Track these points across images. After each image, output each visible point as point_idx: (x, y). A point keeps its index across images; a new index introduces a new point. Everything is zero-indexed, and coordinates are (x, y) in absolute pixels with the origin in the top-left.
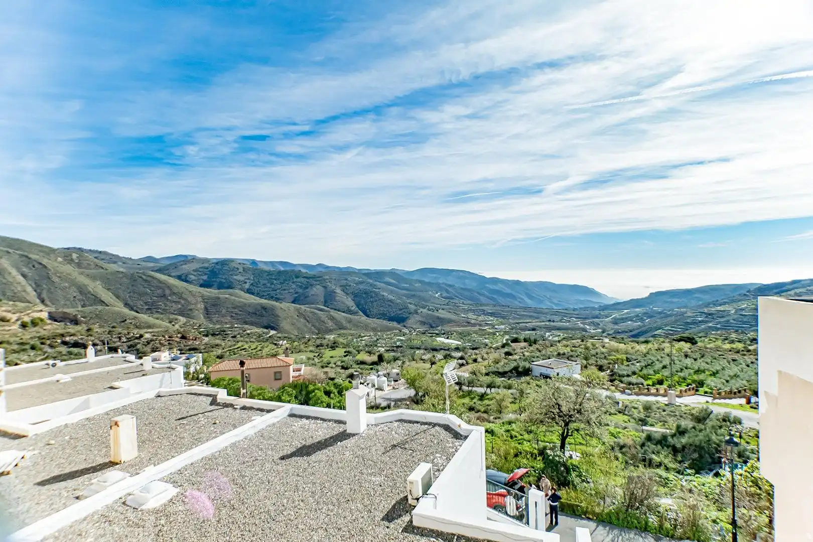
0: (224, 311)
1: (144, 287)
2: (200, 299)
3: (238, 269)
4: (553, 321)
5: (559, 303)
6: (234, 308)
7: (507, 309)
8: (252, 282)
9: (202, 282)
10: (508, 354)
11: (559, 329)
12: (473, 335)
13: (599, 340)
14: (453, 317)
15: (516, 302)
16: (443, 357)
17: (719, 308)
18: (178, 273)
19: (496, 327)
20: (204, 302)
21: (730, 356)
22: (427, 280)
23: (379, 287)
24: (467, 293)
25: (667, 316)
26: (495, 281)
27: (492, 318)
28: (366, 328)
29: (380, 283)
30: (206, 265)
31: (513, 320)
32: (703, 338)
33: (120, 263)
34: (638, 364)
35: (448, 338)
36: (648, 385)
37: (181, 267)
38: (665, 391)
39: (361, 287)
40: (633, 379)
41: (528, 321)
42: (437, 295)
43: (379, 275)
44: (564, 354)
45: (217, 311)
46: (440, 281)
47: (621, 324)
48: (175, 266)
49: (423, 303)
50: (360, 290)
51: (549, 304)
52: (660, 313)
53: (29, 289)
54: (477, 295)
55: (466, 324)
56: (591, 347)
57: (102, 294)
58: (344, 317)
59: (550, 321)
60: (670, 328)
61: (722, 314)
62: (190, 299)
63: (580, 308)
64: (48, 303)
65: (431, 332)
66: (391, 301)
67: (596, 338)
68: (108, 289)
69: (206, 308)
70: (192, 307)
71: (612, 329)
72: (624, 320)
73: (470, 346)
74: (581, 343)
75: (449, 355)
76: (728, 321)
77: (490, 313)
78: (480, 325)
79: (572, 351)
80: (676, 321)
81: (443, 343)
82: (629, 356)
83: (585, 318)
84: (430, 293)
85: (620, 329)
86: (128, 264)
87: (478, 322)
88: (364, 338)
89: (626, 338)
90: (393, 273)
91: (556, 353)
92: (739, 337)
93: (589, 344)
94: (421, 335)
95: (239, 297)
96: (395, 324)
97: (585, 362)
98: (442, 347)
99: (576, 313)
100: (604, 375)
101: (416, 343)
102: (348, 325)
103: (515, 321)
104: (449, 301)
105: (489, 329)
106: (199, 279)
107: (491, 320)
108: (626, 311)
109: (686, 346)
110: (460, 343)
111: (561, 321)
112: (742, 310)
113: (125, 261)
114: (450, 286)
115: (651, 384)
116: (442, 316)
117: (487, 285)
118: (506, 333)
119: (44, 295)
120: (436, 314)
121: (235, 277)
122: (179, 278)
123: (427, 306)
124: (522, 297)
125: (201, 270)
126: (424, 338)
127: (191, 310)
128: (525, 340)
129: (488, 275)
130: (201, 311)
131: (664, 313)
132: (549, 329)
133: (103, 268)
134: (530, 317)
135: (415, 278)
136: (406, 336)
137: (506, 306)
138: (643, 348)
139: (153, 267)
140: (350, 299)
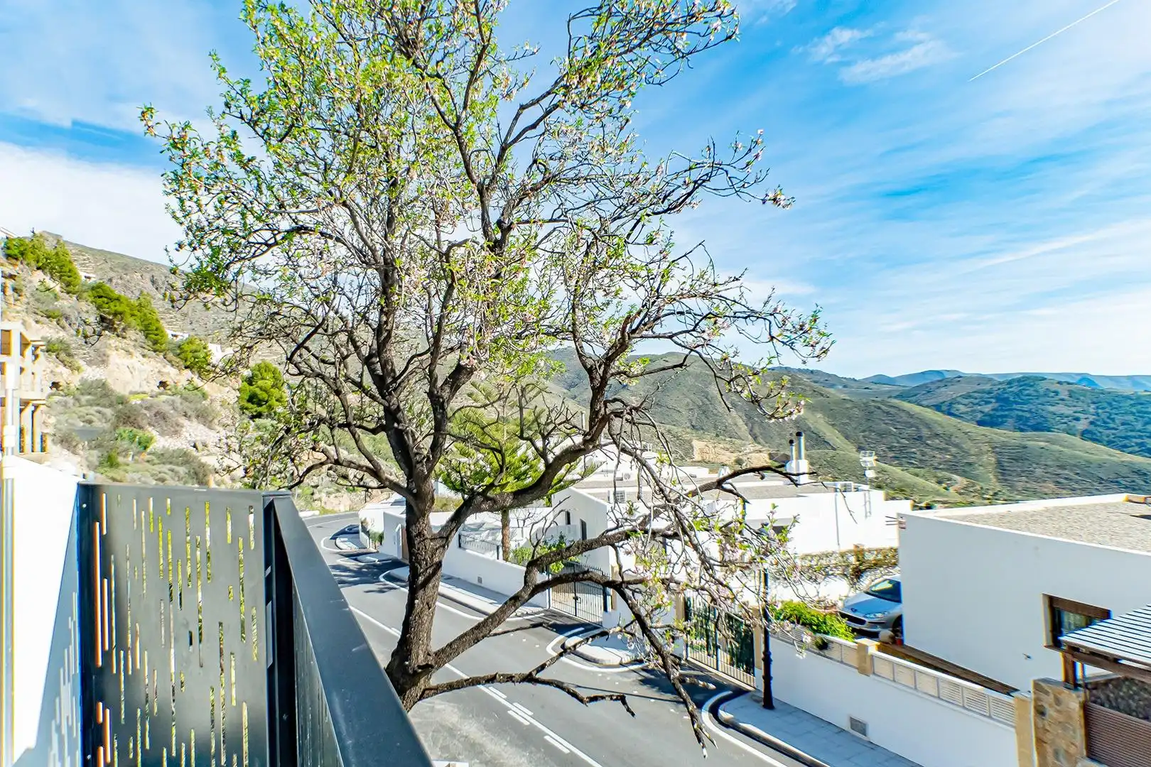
0: (1039, 472)
1: (886, 424)
2: (986, 448)
3: (1056, 393)
6: (1062, 467)
8: (1092, 418)
9: (979, 416)
18: (933, 401)
20: (997, 453)
30: (987, 387)
33: (840, 387)
37: (938, 391)
45: (1023, 472)
48: (927, 389)
53: (740, 422)
57: (825, 431)
62: (967, 445)
64: (761, 441)
68: (833, 425)
69: (999, 463)
70: (972, 459)
86: (852, 387)
95: (1072, 447)
106: (973, 411)
113: (846, 383)
119: (757, 430)
121: (1051, 409)
122: (938, 408)
125: (976, 395)
127: (970, 464)
130: (990, 468)
133: (822, 395)
139: (890, 391)
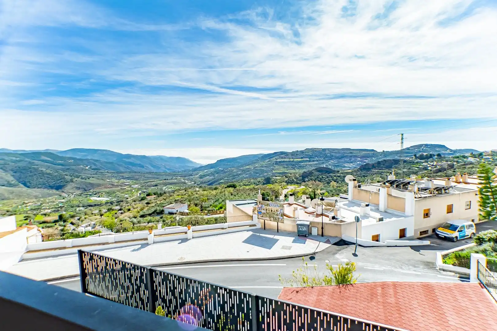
4: (167, 180)
5: (170, 168)
7: (140, 174)
10: (148, 203)
11: (171, 184)
12: (117, 193)
13: (194, 189)
14: (101, 182)
15: (143, 169)
16: (107, 211)
17: (247, 167)
19: (132, 186)
21: (248, 192)
22: (78, 157)
23: (37, 164)
24: (109, 165)
25: (225, 172)
26: (129, 156)
27: (129, 181)
28: (29, 196)
29: (37, 161)
31: (143, 180)
32: (240, 183)
34: (212, 201)
35: (99, 197)
36: (217, 210)
38: (223, 212)
39: (20, 164)
40: (210, 208)
41: (152, 180)
42: (87, 168)
43: (36, 155)
44: (178, 200)
46: (89, 158)
47: (204, 178)
49: (77, 174)
50: (19, 168)
51: (164, 169)
52: (222, 171)
54: (118, 166)
55: (111, 186)
56: (191, 195)
58: (5, 190)
59: (165, 179)
60: (227, 179)
61: (248, 170)
63: (182, 171)
65: (86, 194)
66: (49, 174)
67: (192, 188)
71: (199, 181)
72: (205, 176)
73: (116, 200)
74: (185, 192)
75: (111, 209)
76: (251, 173)
77: (127, 177)
78: (121, 186)
79: (182, 198)
80: (229, 175)
81: (96, 200)
82: (208, 197)
83: (185, 176)
84: (82, 166)
85: (203, 181)
87: (119, 183)
88: (28, 205)
89: (207, 186)
90: (48, 153)
91: (174, 200)
92: (254, 181)
93: (190, 193)
94: (78, 197)
96: (54, 191)
97: (189, 203)
98: (96, 203)
99: (180, 174)
100: (198, 208)
101: (76, 203)
102: (11, 196)
103: (144, 182)
104: (97, 172)
105: (128, 188)
107: (128, 182)
108: (206, 171)
109: (231, 189)
110: (109, 199)
111: (172, 179)
112: (256, 167)
114: (97, 161)
115: (218, 209)
116: (92, 182)
117: (124, 159)
118: (139, 189)
120: (88, 181)
123: (80, 176)
124: (147, 166)
126: (81, 199)
128: (155, 194)
129: (124, 153)
131: (224, 171)
132: (165, 184)
134: (154, 178)
135: (68, 156)
136: (66, 199)
137: (138, 172)
138: (214, 192)
140: (9, 175)
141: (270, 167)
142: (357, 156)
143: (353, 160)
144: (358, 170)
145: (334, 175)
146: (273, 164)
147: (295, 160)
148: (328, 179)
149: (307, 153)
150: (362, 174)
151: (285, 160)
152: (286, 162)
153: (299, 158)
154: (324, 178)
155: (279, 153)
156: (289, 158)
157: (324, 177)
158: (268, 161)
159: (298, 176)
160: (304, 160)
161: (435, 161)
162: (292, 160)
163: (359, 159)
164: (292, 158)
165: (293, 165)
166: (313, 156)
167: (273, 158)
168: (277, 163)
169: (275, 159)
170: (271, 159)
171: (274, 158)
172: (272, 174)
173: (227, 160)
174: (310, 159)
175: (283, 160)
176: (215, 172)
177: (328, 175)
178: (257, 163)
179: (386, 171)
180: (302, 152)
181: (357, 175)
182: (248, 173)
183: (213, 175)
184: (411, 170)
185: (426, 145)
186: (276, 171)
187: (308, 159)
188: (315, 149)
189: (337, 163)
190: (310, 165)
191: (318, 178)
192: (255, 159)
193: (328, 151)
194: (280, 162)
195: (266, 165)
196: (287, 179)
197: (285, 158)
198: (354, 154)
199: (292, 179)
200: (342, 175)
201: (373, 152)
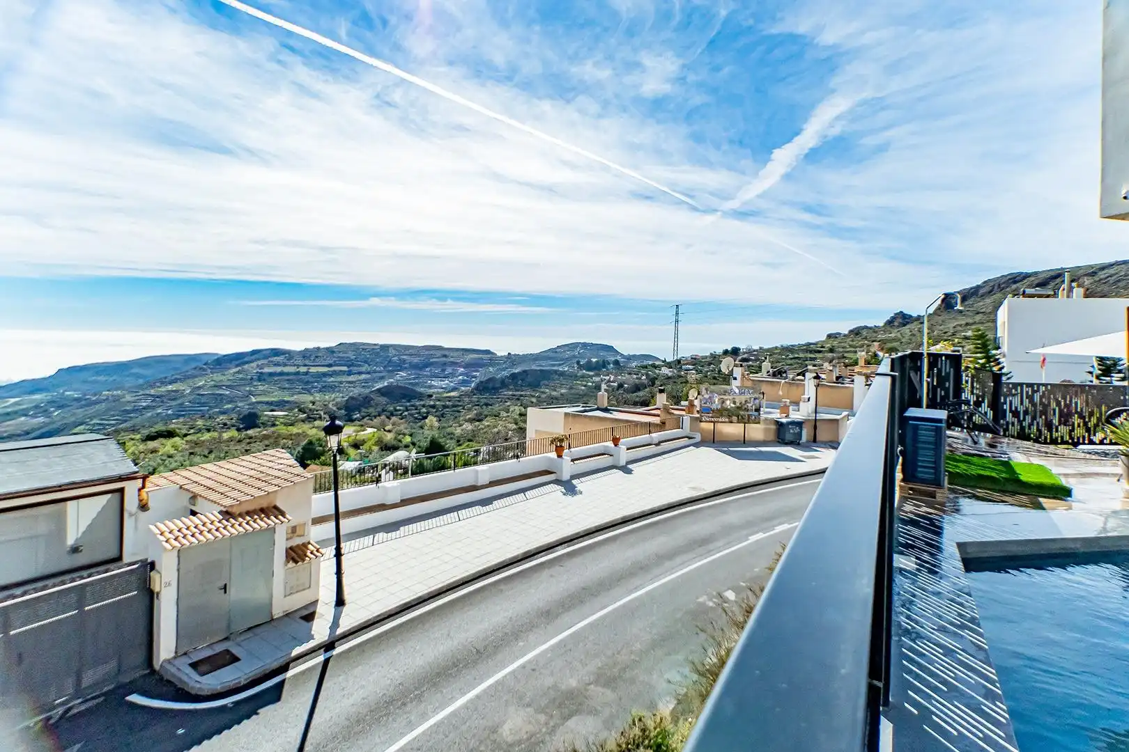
17: (170, 387)
25: (91, 404)
52: (78, 400)
60: (99, 422)
61: (174, 395)
76: (182, 404)
108: (13, 400)
112: (199, 388)
131: (85, 400)
141: (242, 388)
142: (457, 363)
143: (451, 371)
144: (472, 392)
145: (422, 403)
146: (252, 379)
147: (313, 370)
148: (409, 414)
149: (341, 355)
150: (482, 400)
151: (286, 369)
152: (288, 374)
153: (323, 366)
154: (400, 410)
155: (268, 352)
156: (294, 365)
157: (398, 408)
158: (236, 373)
159: (335, 408)
160: (335, 371)
161: (611, 373)
162: (303, 369)
163: (462, 369)
164: (305, 365)
165: (308, 382)
166: (358, 361)
167: (252, 364)
168: (261, 377)
169: (258, 366)
170: (246, 367)
171: (254, 365)
172: (247, 407)
173: (95, 367)
174: (351, 368)
175: (279, 369)
176: (51, 402)
177: (408, 404)
178: (200, 378)
179: (528, 393)
180: (330, 350)
181: (471, 402)
182: (174, 403)
183: (46, 412)
184: (573, 391)
185: (585, 345)
186: (260, 399)
187: (345, 368)
188: (364, 344)
189: (414, 379)
190: (350, 382)
191: (385, 411)
192: (194, 365)
193: (393, 351)
194: (271, 374)
195: (229, 383)
196: (305, 415)
197: (285, 365)
198: (452, 360)
199: (318, 416)
200: (437, 403)
201: (489, 356)
